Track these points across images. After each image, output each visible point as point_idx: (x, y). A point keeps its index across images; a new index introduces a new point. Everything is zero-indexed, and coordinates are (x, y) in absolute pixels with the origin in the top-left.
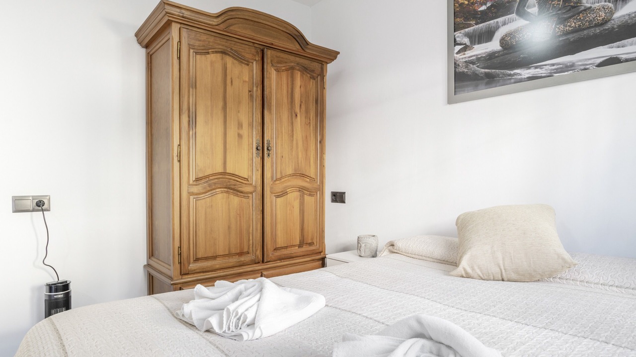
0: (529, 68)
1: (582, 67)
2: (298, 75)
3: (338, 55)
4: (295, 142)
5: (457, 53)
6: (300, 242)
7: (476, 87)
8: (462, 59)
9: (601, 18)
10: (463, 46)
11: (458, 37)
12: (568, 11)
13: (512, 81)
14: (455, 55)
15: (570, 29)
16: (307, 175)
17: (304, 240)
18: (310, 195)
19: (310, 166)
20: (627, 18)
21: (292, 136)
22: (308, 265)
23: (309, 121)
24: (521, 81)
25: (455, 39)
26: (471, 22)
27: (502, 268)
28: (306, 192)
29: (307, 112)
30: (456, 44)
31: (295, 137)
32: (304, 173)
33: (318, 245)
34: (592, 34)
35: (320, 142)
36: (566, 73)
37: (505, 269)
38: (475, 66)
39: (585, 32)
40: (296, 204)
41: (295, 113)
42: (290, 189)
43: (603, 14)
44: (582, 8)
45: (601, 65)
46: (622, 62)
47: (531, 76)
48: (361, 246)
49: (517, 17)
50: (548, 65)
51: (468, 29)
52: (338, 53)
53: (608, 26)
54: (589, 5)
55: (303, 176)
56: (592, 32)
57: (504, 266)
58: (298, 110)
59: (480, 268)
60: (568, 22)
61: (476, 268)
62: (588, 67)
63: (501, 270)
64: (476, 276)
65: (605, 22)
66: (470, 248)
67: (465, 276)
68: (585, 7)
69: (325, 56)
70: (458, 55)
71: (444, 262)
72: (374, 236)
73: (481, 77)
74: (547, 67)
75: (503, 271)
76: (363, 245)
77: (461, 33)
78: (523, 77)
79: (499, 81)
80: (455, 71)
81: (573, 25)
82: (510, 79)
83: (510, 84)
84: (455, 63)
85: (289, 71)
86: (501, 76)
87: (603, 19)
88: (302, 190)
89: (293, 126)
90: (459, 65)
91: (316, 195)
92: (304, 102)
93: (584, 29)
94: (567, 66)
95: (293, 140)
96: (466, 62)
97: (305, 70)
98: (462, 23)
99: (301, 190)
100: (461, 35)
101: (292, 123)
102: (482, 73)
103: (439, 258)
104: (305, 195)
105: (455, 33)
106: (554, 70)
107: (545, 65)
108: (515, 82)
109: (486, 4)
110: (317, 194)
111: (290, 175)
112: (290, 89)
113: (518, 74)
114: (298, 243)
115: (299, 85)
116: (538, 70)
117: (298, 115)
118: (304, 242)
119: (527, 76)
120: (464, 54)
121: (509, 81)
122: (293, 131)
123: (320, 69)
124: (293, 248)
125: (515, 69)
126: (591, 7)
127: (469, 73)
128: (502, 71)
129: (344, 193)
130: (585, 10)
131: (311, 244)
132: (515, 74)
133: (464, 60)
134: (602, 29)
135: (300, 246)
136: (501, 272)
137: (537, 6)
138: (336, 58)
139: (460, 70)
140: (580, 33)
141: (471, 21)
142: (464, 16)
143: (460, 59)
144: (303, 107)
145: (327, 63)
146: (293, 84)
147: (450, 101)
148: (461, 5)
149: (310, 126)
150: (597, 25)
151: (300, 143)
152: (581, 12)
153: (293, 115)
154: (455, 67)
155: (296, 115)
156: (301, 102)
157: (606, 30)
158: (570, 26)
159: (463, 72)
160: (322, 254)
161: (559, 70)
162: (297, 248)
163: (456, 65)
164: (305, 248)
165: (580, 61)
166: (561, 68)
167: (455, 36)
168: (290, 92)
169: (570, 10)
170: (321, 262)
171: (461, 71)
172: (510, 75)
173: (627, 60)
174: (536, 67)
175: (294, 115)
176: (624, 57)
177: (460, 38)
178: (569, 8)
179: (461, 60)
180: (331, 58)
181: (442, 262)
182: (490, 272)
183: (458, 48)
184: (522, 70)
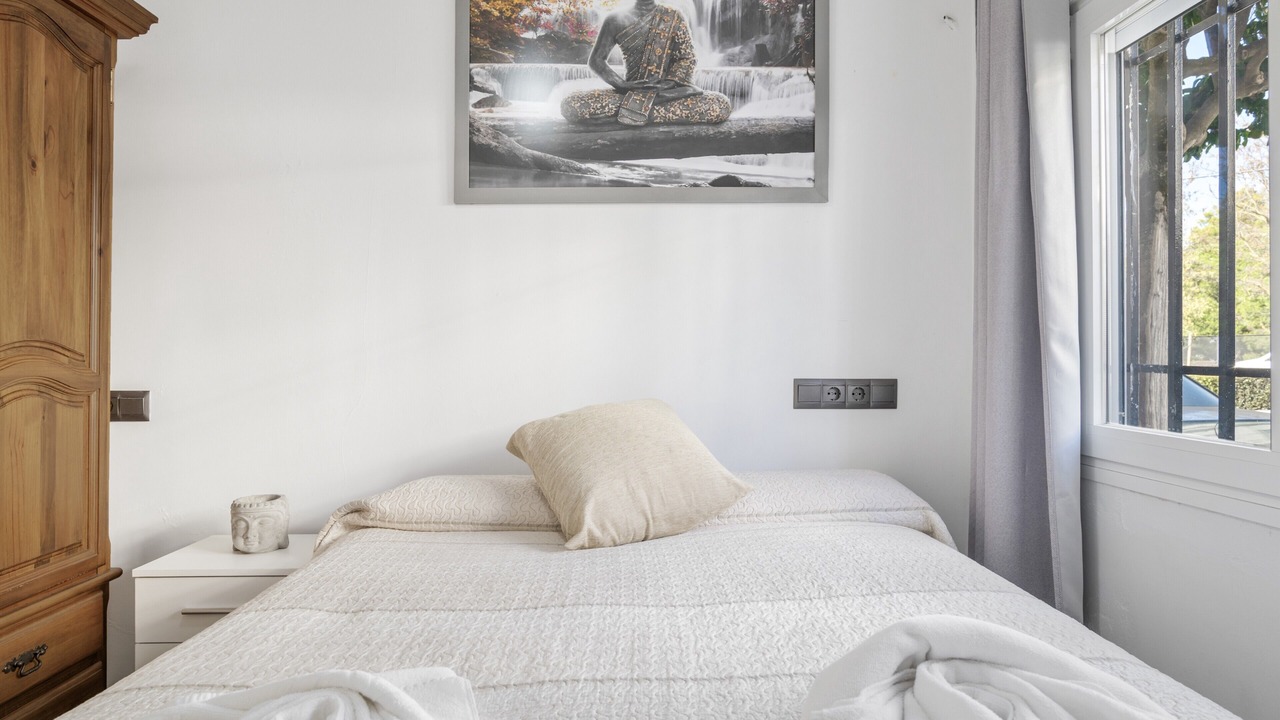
0: (613, 165)
1: (692, 182)
2: (39, 44)
3: (153, 26)
4: (28, 245)
5: (476, 105)
6: (43, 549)
7: (515, 180)
8: (487, 119)
9: (715, 114)
10: (488, 95)
11: (478, 74)
12: (670, 88)
13: (584, 181)
14: (471, 109)
15: (675, 118)
16: (64, 343)
17: (53, 540)
18: (72, 404)
19: (72, 318)
20: (746, 123)
21: (22, 225)
22: (63, 611)
23: (70, 189)
24: (597, 184)
25: (471, 78)
26: (506, 54)
27: (650, 516)
28: (59, 395)
29: (65, 159)
30: (473, 87)
31: (28, 229)
32: (55, 339)
33: (92, 546)
34: (704, 134)
35: (100, 252)
36: (669, 186)
37: (653, 518)
38: (512, 139)
39: (695, 129)
40: (32, 435)
41: (29, 156)
42: (10, 390)
43: (717, 109)
44: (690, 91)
45: (716, 183)
46: (741, 186)
47: (615, 178)
48: (248, 527)
49: (592, 73)
50: (643, 166)
51: (500, 65)
52: (154, 20)
53: (724, 128)
54: (699, 90)
55: (52, 347)
56: (704, 130)
57: (652, 513)
58: (37, 148)
59: (615, 525)
60: (671, 106)
61: (609, 525)
62: (699, 182)
63: (647, 521)
64: (608, 540)
65: (719, 122)
66: (588, 490)
67: (587, 545)
68: (694, 90)
69: (117, 14)
70: (477, 111)
71: (504, 527)
72: (276, 497)
73: (525, 162)
74: (641, 169)
75: (651, 522)
76: (254, 524)
77: (483, 68)
78: (602, 178)
79: (559, 177)
80: (471, 139)
81: (678, 112)
82: (580, 177)
83: (581, 185)
84: (471, 125)
85: (13, 24)
86: (563, 168)
87: (718, 116)
88: (49, 388)
89: (23, 195)
90: (479, 130)
91: (86, 403)
92: (56, 128)
93: (693, 124)
94: (670, 176)
95: (22, 238)
96: (494, 127)
97: (59, 34)
98: (487, 50)
99: (43, 389)
100: (483, 72)
101: (21, 187)
102: (527, 156)
103: (489, 521)
104: (59, 406)
105: (472, 65)
106: (652, 176)
107: (638, 166)
108: (588, 185)
109: (535, 31)
110: (89, 401)
111: (12, 346)
112: (14, 80)
113: (593, 171)
114: (36, 552)
115: (43, 76)
116: (627, 171)
117: (40, 165)
118: (53, 546)
119: (609, 178)
120: (491, 112)
121: (577, 181)
122: (22, 210)
123: (102, 48)
124: (18, 573)
125: (589, 162)
126: (702, 93)
127: (500, 150)
128: (566, 160)
129: (145, 393)
130: (694, 95)
131: (70, 549)
132: (588, 171)
133: (490, 123)
134: (716, 131)
135: (40, 561)
136: (648, 524)
137: (625, 64)
138: (145, 30)
139: (481, 139)
140: (689, 128)
141: (506, 51)
142: (490, 38)
143: (481, 118)
144: (54, 141)
145: (117, 36)
146: (23, 67)
147: (459, 199)
148: (485, 14)
149: (73, 202)
150: (710, 123)
151: (45, 250)
152: (689, 96)
153: (24, 163)
154: (471, 133)
155: (34, 165)
156: (48, 128)
157: (722, 133)
158: (674, 113)
159: (489, 145)
160: (101, 569)
161: (659, 179)
162: (31, 568)
163: (473, 129)
164: (57, 564)
165: (689, 171)
166: (662, 176)
167: (470, 70)
168: (14, 87)
169: (673, 87)
170: (100, 594)
171: (483, 142)
172: (579, 170)
173: (747, 185)
174: (624, 167)
175: (27, 163)
176: (744, 178)
177: (482, 76)
178: (672, 83)
179: (485, 122)
180: (133, 25)
181: (496, 527)
182: (631, 528)
183: (476, 96)
184: (601, 165)
